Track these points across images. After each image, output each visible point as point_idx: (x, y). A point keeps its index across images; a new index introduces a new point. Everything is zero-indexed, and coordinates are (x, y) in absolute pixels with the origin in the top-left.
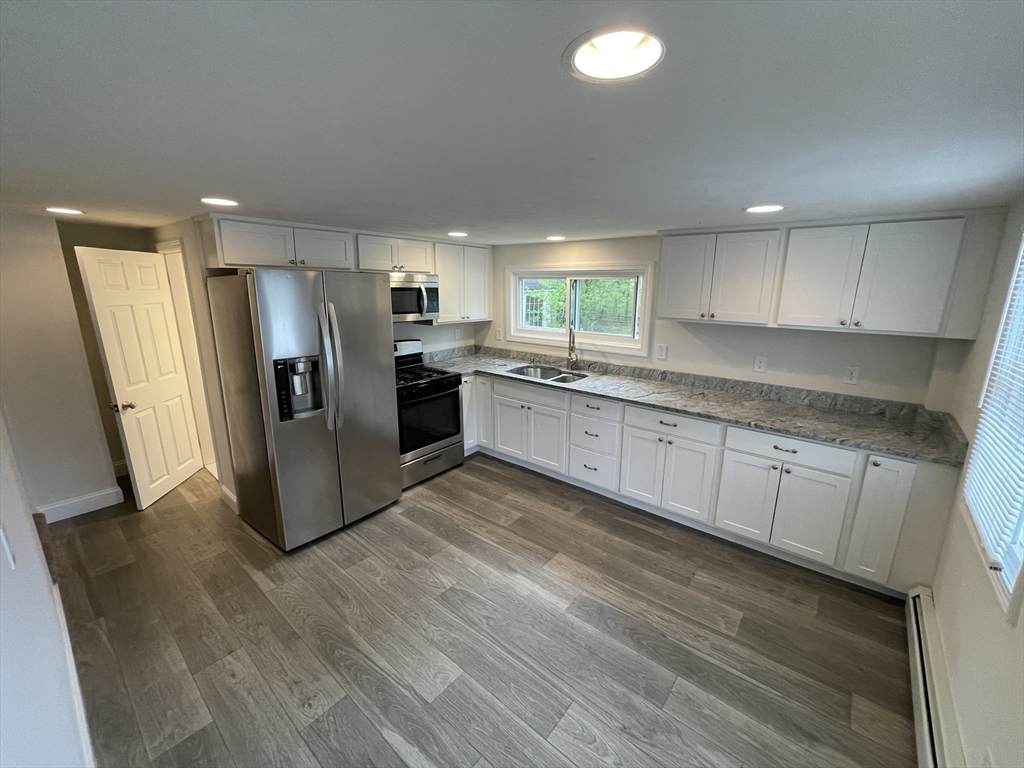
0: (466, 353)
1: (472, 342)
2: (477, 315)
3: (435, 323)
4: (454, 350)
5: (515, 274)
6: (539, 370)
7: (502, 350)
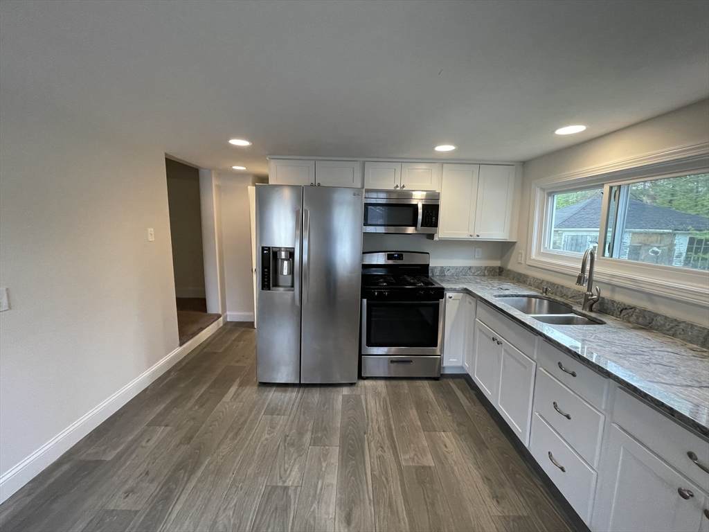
0: (486, 274)
1: (497, 263)
2: (497, 233)
3: (436, 238)
4: (470, 268)
5: (543, 190)
6: (546, 302)
7: (520, 275)
